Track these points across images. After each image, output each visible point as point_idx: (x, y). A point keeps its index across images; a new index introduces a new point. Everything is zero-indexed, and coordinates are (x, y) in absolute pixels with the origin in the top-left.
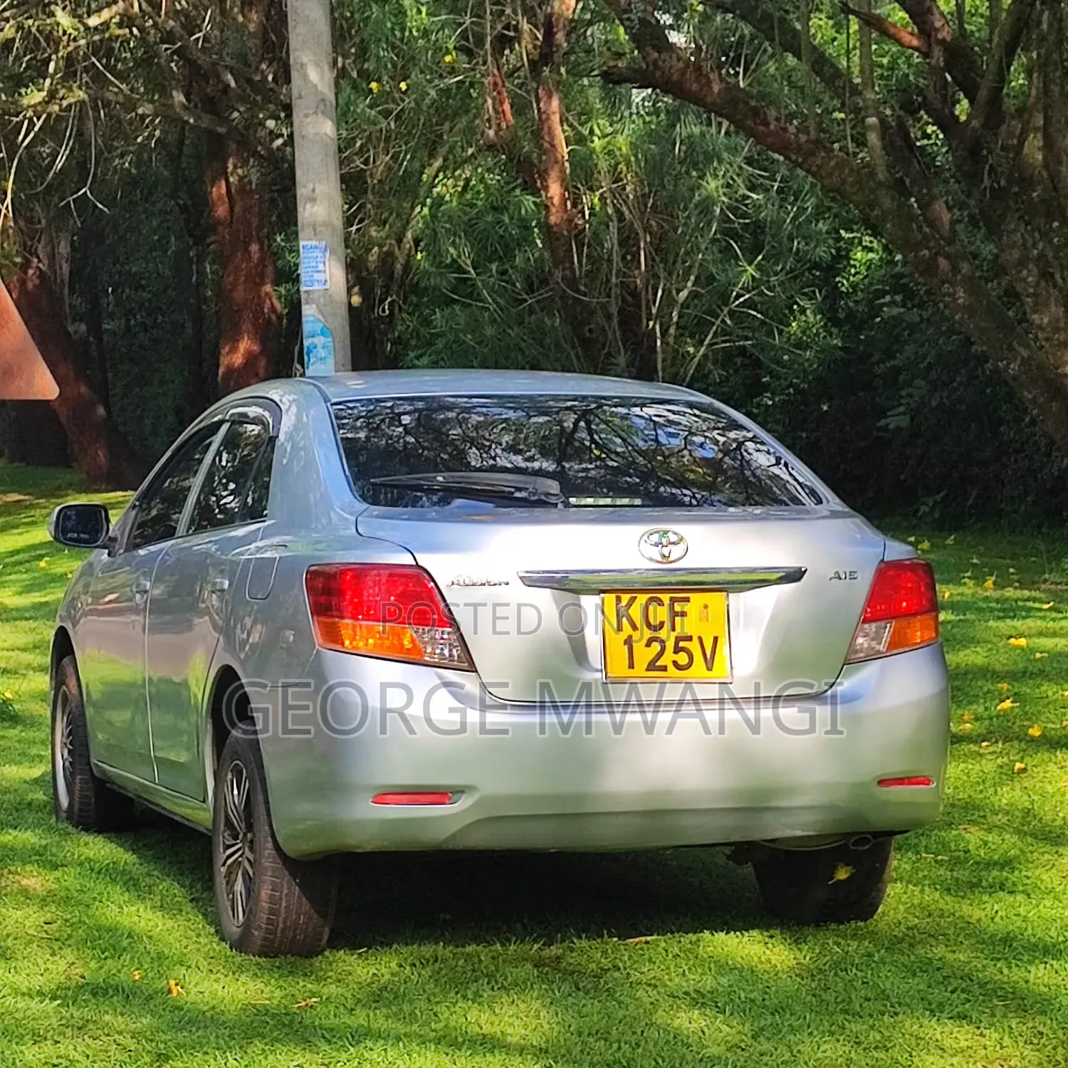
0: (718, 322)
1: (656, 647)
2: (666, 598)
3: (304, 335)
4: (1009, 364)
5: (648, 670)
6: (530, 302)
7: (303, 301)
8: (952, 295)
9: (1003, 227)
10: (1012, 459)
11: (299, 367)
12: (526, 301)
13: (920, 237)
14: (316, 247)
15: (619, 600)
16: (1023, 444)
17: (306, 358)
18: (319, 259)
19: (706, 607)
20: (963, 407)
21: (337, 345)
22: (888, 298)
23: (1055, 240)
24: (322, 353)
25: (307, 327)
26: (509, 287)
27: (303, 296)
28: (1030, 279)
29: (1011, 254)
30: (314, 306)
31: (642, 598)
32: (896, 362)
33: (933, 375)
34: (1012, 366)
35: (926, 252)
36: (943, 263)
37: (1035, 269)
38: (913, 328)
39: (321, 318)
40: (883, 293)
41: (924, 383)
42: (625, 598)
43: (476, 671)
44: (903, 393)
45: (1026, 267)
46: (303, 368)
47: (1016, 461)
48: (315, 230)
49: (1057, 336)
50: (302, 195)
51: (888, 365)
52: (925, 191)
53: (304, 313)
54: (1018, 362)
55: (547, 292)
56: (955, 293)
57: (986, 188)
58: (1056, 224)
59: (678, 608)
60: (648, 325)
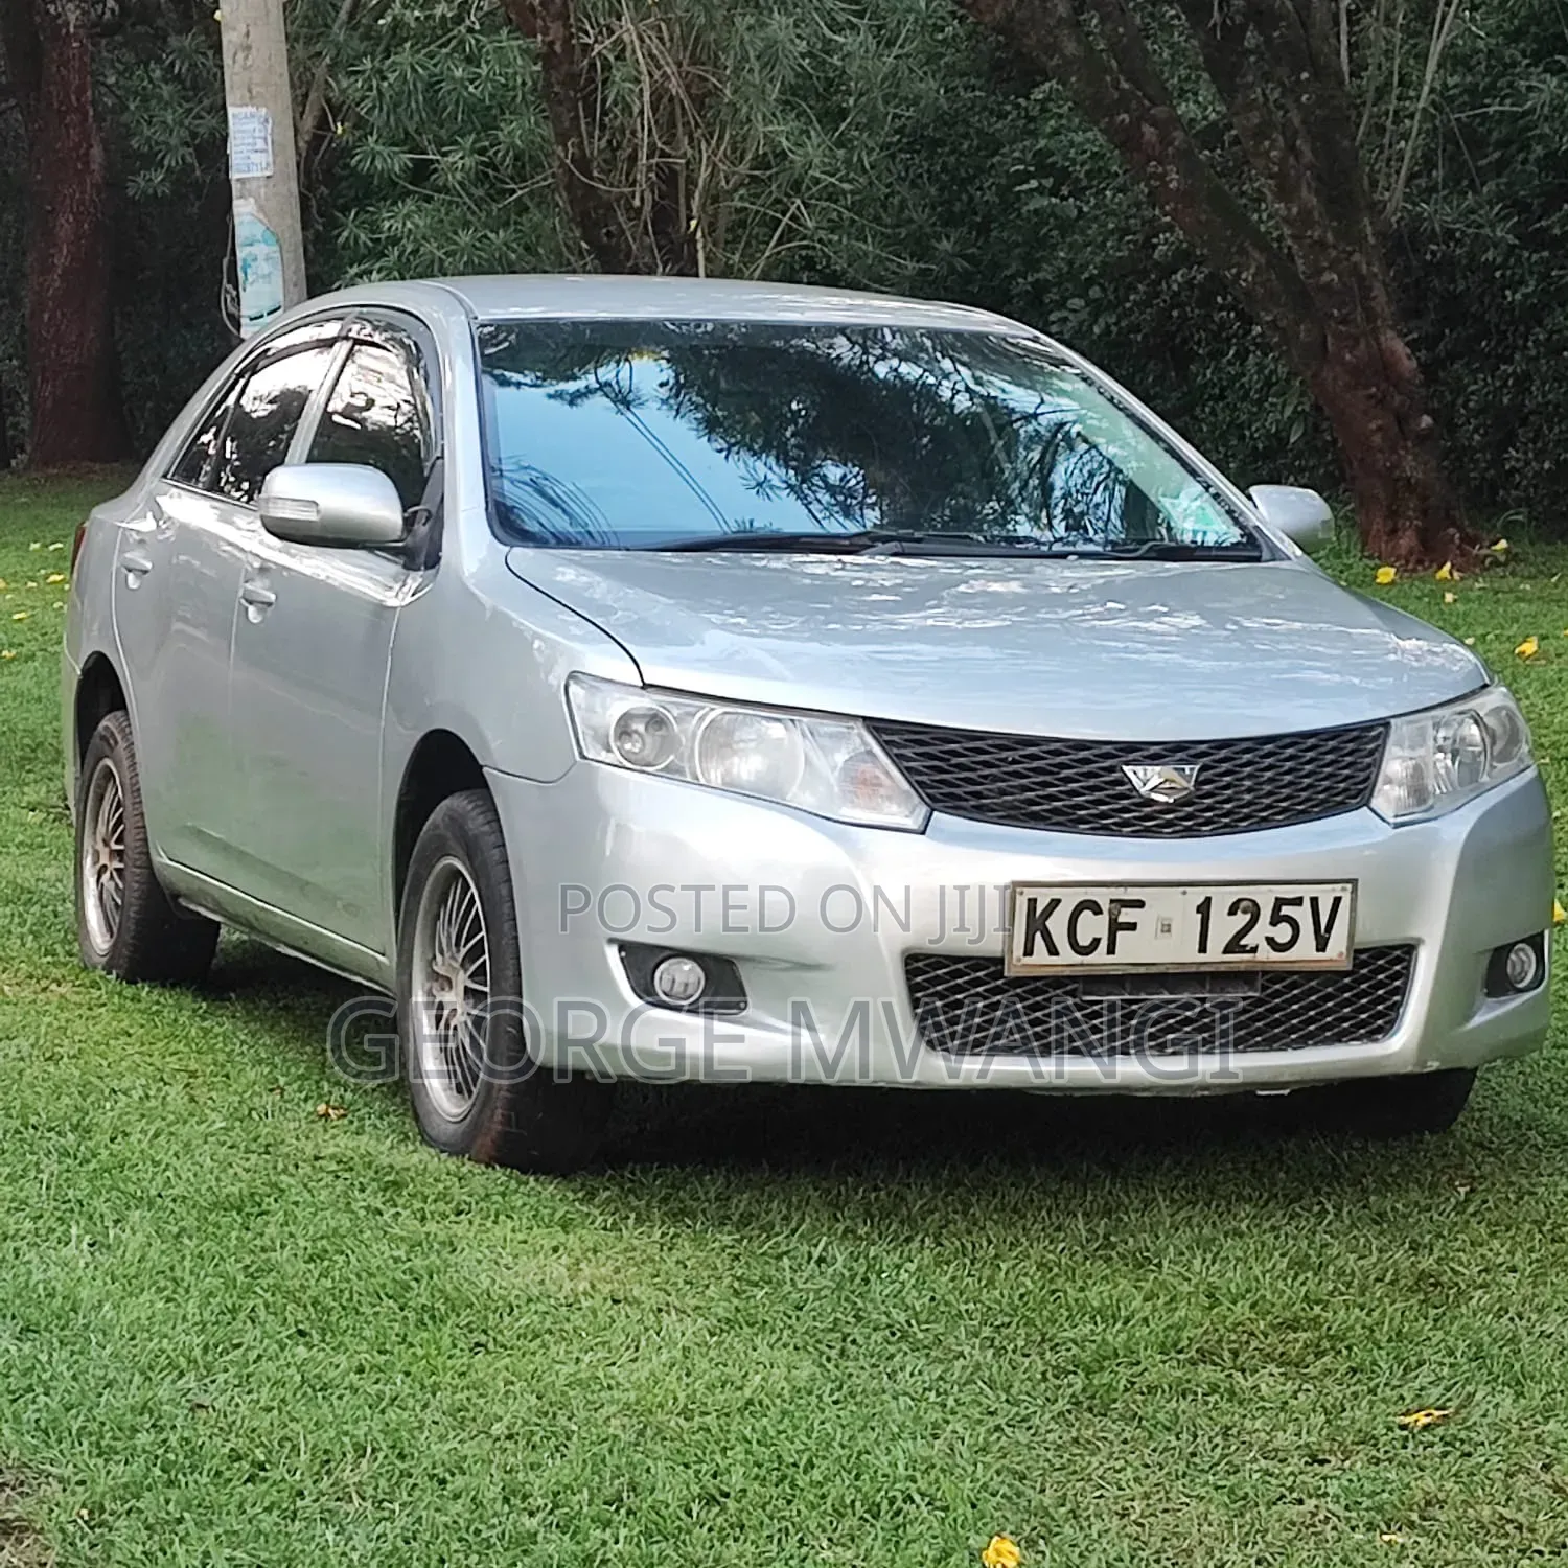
0: (786, 220)
3: (238, 241)
4: (1239, 274)
6: (520, 193)
7: (235, 193)
8: (1162, 177)
9: (1238, 80)
10: (1207, 409)
11: (230, 287)
12: (514, 192)
13: (1116, 96)
14: (252, 116)
16: (1223, 389)
17: (241, 275)
18: (257, 134)
20: (1139, 338)
21: (286, 256)
22: (1034, 183)
23: (1304, 98)
24: (265, 268)
25: (242, 232)
26: (491, 172)
27: (235, 187)
28: (1274, 153)
29: (1248, 119)
30: (252, 200)
32: (1041, 275)
33: (1095, 292)
34: (1244, 276)
35: (1125, 116)
36: (1148, 130)
37: (1281, 139)
38: (1066, 226)
39: (262, 217)
40: (1025, 177)
41: (1082, 303)
44: (1052, 317)
45: (1268, 137)
46: (236, 288)
47: (1213, 413)
48: (250, 91)
49: (1309, 233)
50: (230, 41)
51: (1030, 279)
52: (1121, 30)
53: (236, 210)
54: (1252, 270)
55: (545, 179)
56: (1165, 173)
57: (1215, 25)
58: (1305, 76)
60: (688, 226)
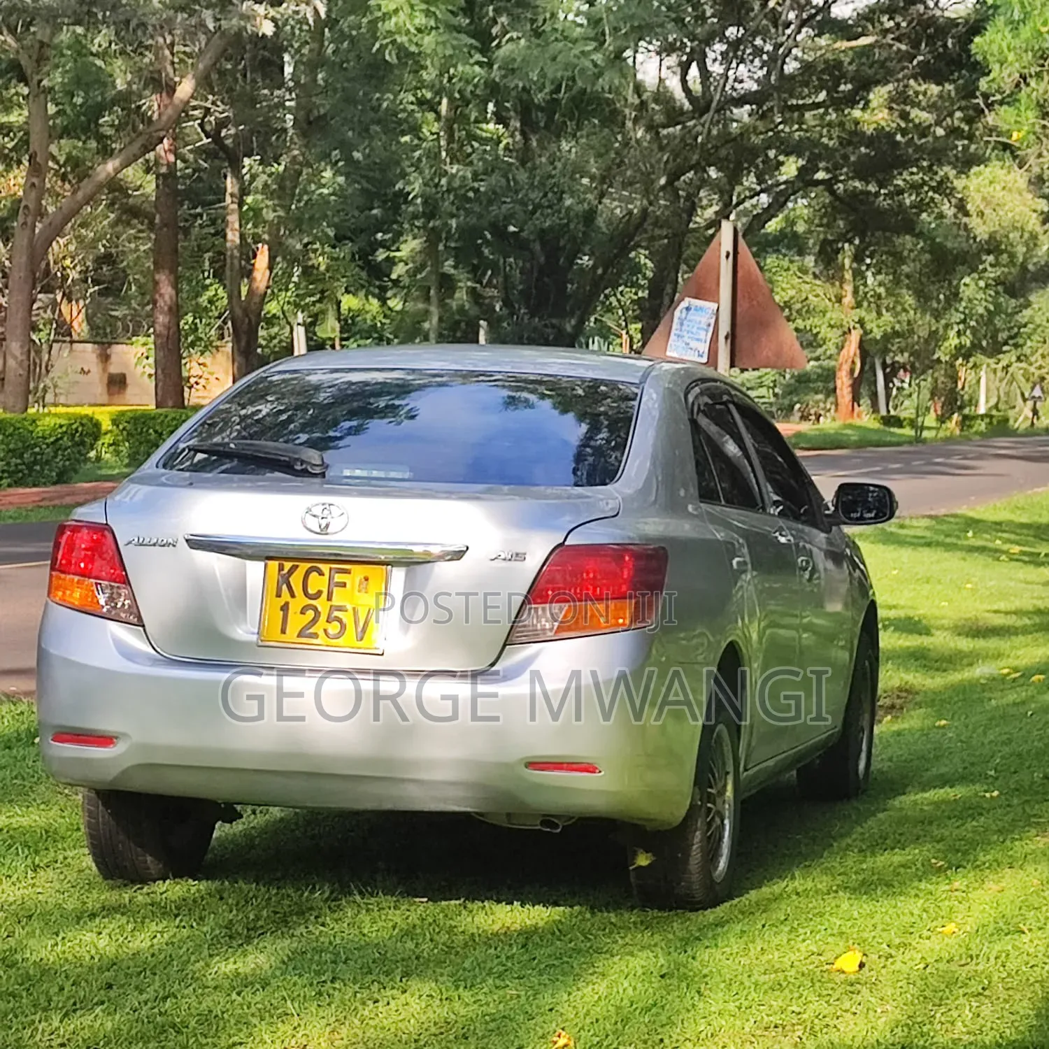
1: (310, 614)
2: (325, 568)
5: (299, 636)
15: (281, 568)
19: (366, 579)
31: (304, 566)
42: (288, 565)
43: (143, 626)
59: (338, 578)
